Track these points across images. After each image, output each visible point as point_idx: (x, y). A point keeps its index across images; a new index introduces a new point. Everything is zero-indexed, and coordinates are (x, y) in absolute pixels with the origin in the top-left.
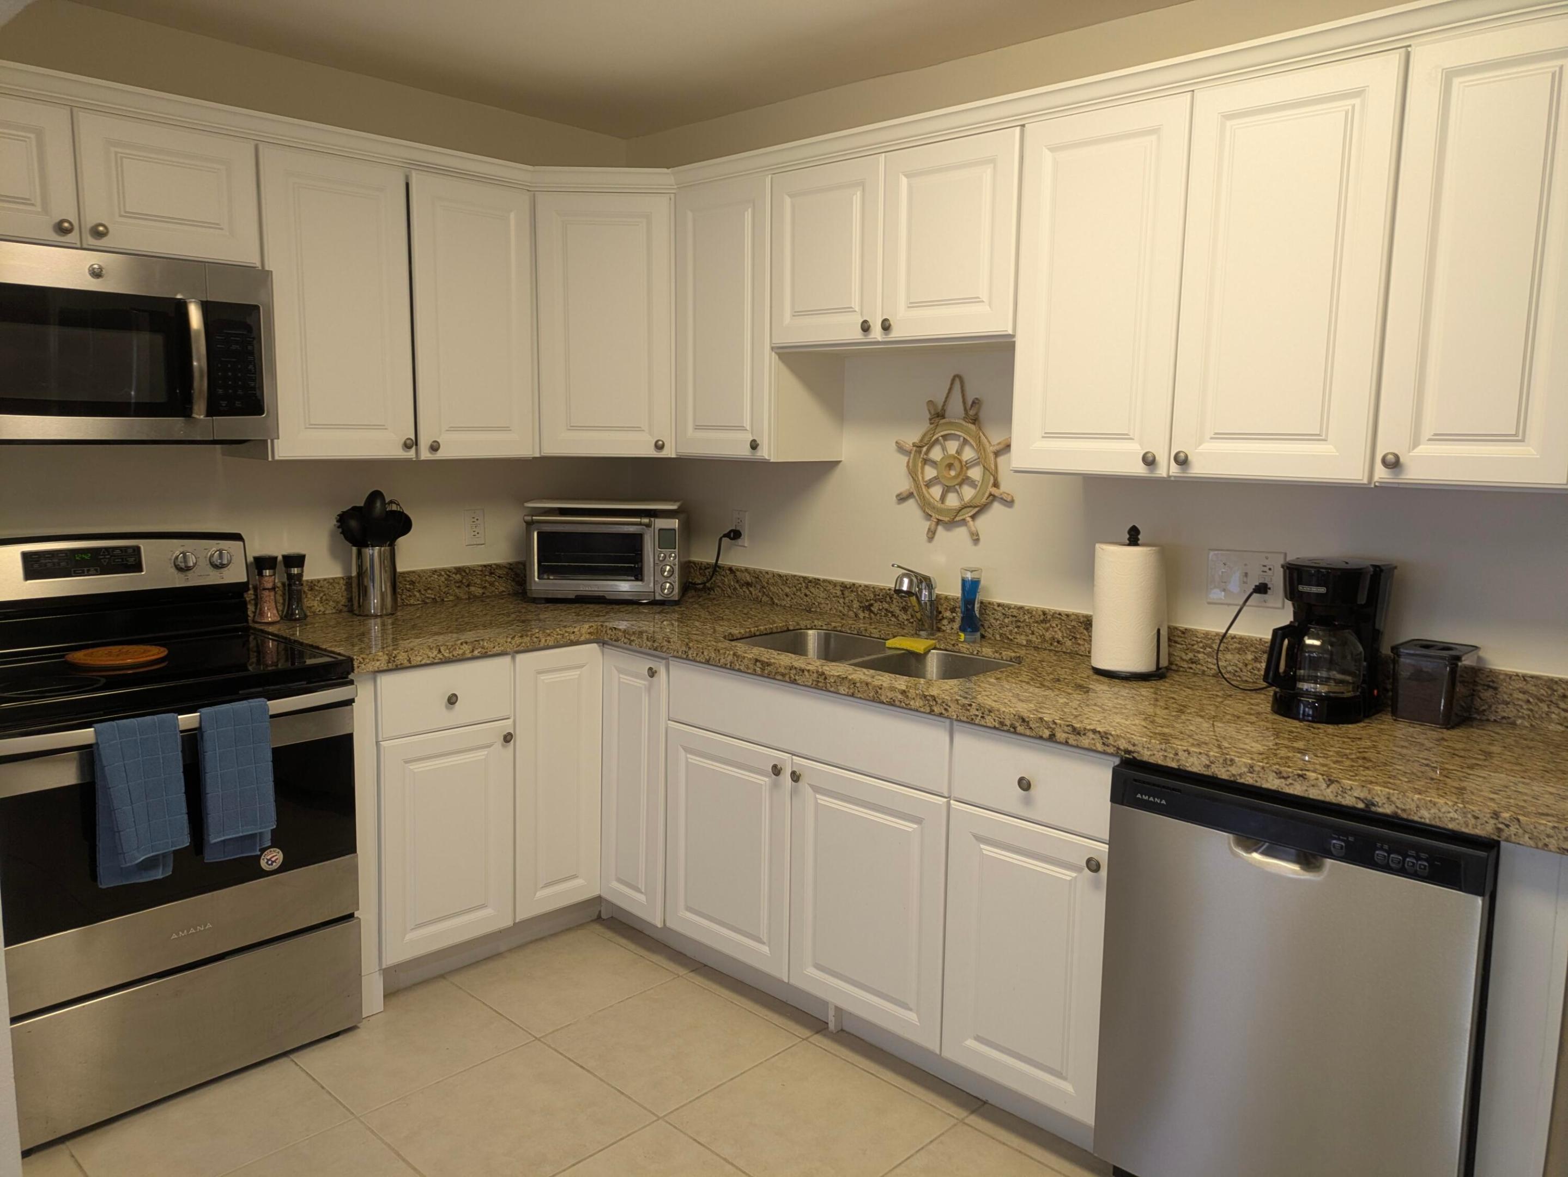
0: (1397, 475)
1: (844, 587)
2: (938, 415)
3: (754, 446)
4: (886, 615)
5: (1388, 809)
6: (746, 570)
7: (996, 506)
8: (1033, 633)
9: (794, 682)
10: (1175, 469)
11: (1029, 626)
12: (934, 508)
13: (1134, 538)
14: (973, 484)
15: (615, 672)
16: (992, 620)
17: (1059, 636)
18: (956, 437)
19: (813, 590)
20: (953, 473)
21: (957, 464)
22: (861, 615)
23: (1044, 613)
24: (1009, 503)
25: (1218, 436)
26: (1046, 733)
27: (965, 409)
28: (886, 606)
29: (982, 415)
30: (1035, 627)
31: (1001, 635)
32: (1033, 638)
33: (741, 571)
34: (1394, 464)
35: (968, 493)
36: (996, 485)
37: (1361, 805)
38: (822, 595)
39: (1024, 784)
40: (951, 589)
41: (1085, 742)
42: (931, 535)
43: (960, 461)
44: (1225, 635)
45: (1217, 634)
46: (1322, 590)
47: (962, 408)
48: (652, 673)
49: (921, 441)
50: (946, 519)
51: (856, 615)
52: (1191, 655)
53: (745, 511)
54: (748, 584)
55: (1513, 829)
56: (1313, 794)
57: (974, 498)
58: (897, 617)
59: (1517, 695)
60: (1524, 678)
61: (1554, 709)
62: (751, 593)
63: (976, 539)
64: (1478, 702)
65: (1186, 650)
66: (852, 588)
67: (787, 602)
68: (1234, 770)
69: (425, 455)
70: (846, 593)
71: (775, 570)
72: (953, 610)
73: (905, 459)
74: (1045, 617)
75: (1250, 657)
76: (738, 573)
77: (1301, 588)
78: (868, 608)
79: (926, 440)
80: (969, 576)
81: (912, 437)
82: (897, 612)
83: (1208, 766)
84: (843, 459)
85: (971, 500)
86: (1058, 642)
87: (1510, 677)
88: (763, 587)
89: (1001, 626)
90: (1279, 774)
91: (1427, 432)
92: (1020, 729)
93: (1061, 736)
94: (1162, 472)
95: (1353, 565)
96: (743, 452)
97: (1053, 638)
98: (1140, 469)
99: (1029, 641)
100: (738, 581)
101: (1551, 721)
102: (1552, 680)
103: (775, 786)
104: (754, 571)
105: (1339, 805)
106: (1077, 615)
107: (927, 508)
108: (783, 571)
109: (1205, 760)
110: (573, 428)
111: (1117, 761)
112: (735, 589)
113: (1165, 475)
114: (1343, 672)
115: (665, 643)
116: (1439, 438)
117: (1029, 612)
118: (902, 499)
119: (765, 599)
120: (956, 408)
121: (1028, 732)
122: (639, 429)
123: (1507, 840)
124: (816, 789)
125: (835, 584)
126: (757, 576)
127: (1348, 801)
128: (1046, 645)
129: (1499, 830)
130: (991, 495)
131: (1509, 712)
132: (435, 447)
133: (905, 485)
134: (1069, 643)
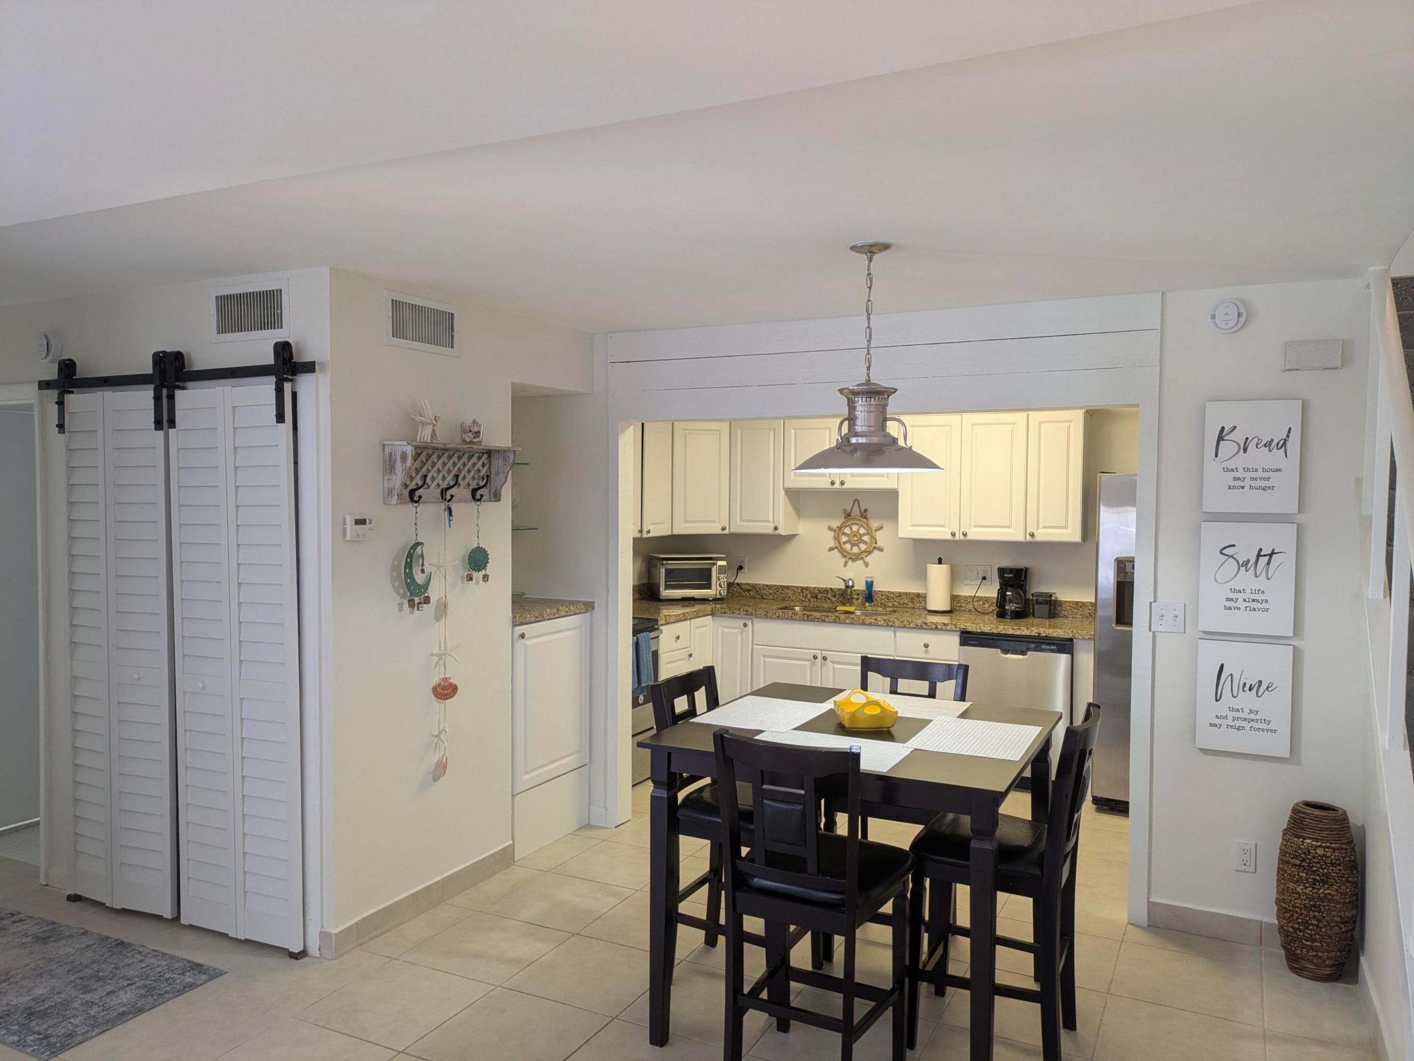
0: (1033, 538)
1: (803, 588)
2: (848, 515)
3: (776, 528)
4: (825, 599)
5: (1044, 635)
6: (747, 584)
7: (876, 551)
8: (895, 601)
9: (824, 621)
10: (962, 537)
11: (893, 598)
12: (848, 553)
13: (940, 561)
14: (865, 542)
15: (720, 627)
16: (875, 597)
17: (906, 601)
18: (858, 524)
19: (785, 590)
20: (855, 539)
21: (858, 535)
22: (812, 600)
23: (900, 593)
24: (881, 550)
25: (976, 526)
26: (934, 627)
27: (861, 513)
28: (825, 595)
29: (868, 515)
30: (896, 599)
31: (881, 603)
32: (895, 603)
33: (744, 584)
34: (1032, 535)
35: (863, 547)
36: (876, 543)
37: (1037, 635)
38: (791, 592)
39: (926, 646)
40: (860, 586)
41: (949, 628)
42: (846, 564)
43: (860, 534)
44: (975, 596)
45: (971, 596)
46: (1012, 575)
47: (859, 513)
48: (745, 625)
49: (841, 525)
50: (854, 557)
51: (809, 600)
52: (960, 604)
53: (745, 557)
54: (748, 590)
55: (1077, 634)
56: (1023, 633)
57: (867, 548)
58: (830, 600)
59: (1067, 607)
60: (1069, 602)
61: (1078, 611)
62: (750, 594)
63: (867, 565)
64: (1056, 611)
65: (958, 602)
66: (807, 588)
67: (771, 597)
68: (999, 630)
69: (645, 535)
70: (804, 591)
71: (763, 583)
72: (858, 595)
73: (833, 533)
74: (900, 595)
75: (981, 603)
76: (742, 586)
77: (1005, 575)
78: (816, 597)
79: (843, 525)
80: (869, 580)
81: (835, 524)
82: (831, 597)
83: (990, 630)
84: (800, 533)
85: (865, 550)
86: (906, 604)
87: (1065, 602)
88: (757, 591)
89: (881, 600)
90: (1013, 629)
91: (1041, 526)
92: (924, 627)
93: (940, 627)
94: (957, 538)
95: (1019, 567)
96: (770, 531)
97: (904, 603)
98: (950, 537)
99: (893, 605)
100: (742, 589)
101: (1078, 615)
102: (1077, 602)
103: (813, 664)
104: (752, 584)
105: (1030, 636)
106: (914, 593)
107: (844, 553)
108: (768, 583)
109: (989, 628)
110: (687, 522)
111: (959, 633)
112: (741, 593)
113: (958, 539)
114: (1017, 604)
115: (754, 612)
116: (1044, 527)
117: (893, 593)
118: (831, 549)
119: (758, 596)
120: (856, 512)
121: (927, 627)
122: (715, 522)
123: (1076, 638)
124: (833, 662)
125: (798, 588)
126: (754, 586)
127: (1033, 634)
128: (901, 606)
129: (1073, 636)
130: (874, 547)
131: (1066, 613)
132: (649, 532)
133: (832, 544)
134: (910, 604)
